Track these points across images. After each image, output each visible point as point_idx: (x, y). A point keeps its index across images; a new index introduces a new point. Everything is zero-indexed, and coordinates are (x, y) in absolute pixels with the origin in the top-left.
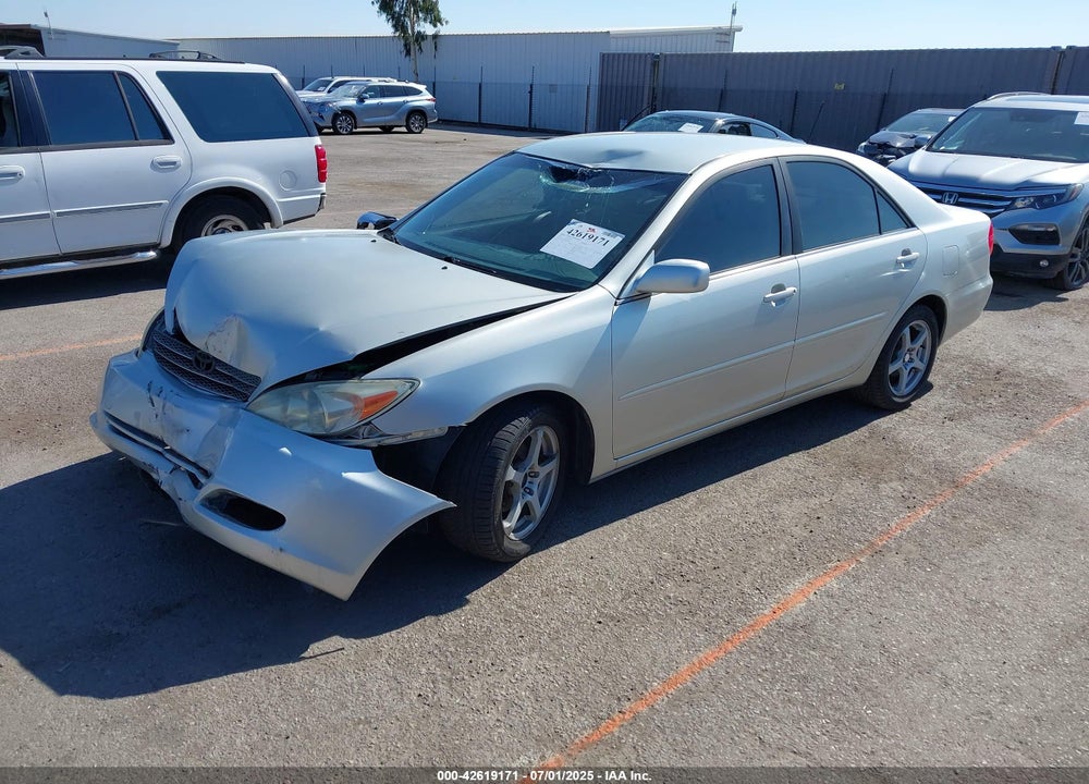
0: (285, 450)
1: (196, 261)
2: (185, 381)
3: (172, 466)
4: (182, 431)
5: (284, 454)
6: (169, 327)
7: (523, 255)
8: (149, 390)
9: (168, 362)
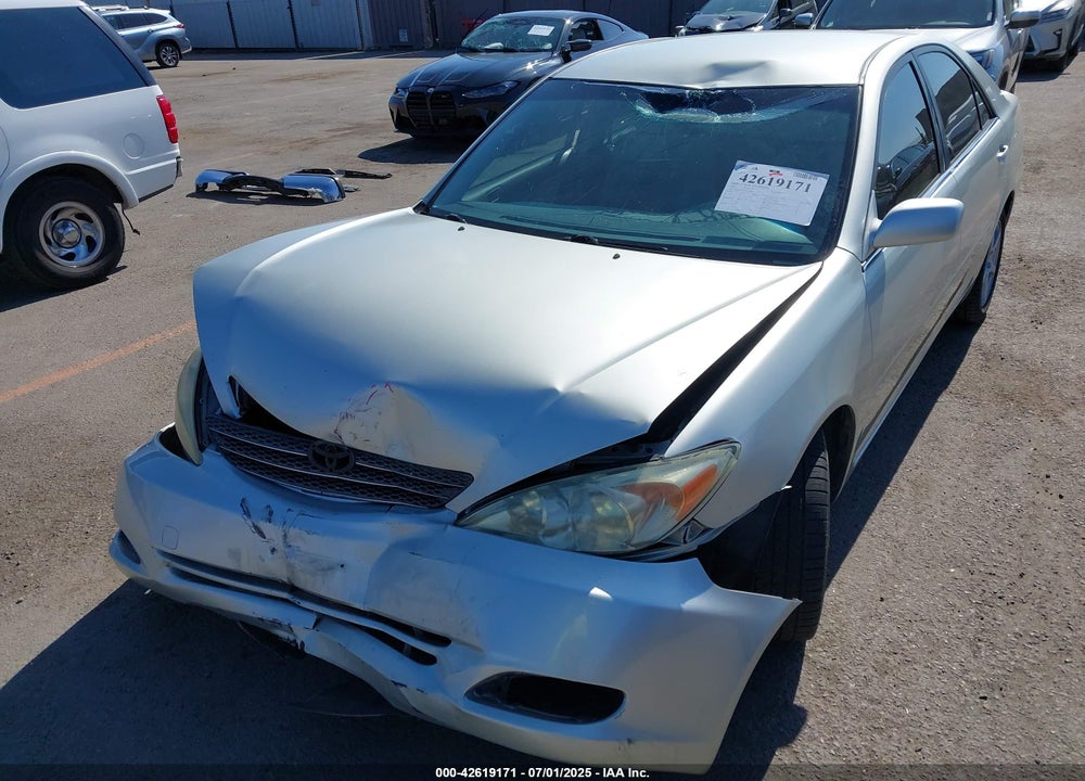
0: (596, 592)
1: (240, 300)
2: (298, 489)
3: (315, 617)
4: (331, 568)
5: (598, 599)
6: (228, 403)
7: (668, 218)
8: (247, 513)
9: (253, 462)
